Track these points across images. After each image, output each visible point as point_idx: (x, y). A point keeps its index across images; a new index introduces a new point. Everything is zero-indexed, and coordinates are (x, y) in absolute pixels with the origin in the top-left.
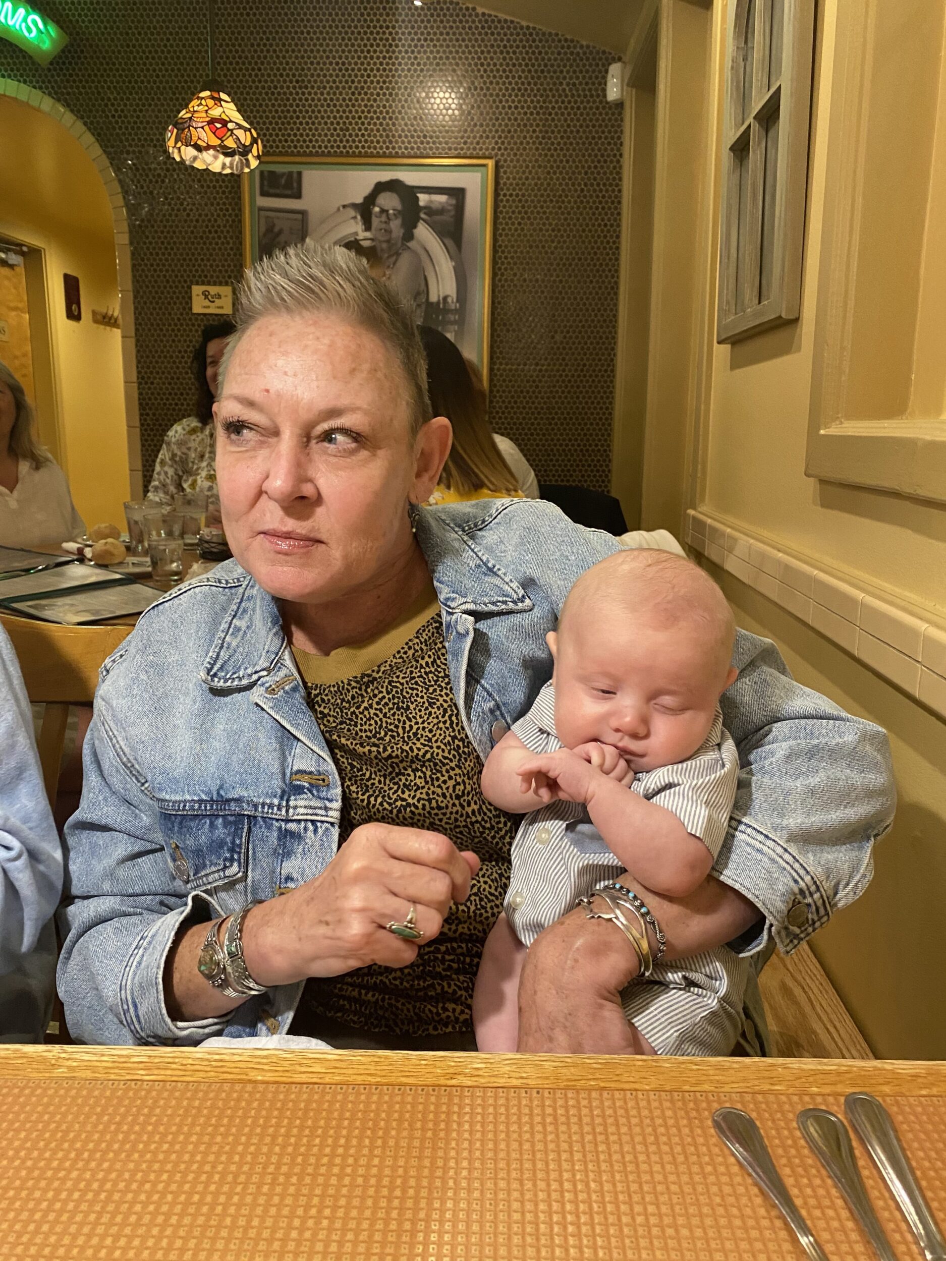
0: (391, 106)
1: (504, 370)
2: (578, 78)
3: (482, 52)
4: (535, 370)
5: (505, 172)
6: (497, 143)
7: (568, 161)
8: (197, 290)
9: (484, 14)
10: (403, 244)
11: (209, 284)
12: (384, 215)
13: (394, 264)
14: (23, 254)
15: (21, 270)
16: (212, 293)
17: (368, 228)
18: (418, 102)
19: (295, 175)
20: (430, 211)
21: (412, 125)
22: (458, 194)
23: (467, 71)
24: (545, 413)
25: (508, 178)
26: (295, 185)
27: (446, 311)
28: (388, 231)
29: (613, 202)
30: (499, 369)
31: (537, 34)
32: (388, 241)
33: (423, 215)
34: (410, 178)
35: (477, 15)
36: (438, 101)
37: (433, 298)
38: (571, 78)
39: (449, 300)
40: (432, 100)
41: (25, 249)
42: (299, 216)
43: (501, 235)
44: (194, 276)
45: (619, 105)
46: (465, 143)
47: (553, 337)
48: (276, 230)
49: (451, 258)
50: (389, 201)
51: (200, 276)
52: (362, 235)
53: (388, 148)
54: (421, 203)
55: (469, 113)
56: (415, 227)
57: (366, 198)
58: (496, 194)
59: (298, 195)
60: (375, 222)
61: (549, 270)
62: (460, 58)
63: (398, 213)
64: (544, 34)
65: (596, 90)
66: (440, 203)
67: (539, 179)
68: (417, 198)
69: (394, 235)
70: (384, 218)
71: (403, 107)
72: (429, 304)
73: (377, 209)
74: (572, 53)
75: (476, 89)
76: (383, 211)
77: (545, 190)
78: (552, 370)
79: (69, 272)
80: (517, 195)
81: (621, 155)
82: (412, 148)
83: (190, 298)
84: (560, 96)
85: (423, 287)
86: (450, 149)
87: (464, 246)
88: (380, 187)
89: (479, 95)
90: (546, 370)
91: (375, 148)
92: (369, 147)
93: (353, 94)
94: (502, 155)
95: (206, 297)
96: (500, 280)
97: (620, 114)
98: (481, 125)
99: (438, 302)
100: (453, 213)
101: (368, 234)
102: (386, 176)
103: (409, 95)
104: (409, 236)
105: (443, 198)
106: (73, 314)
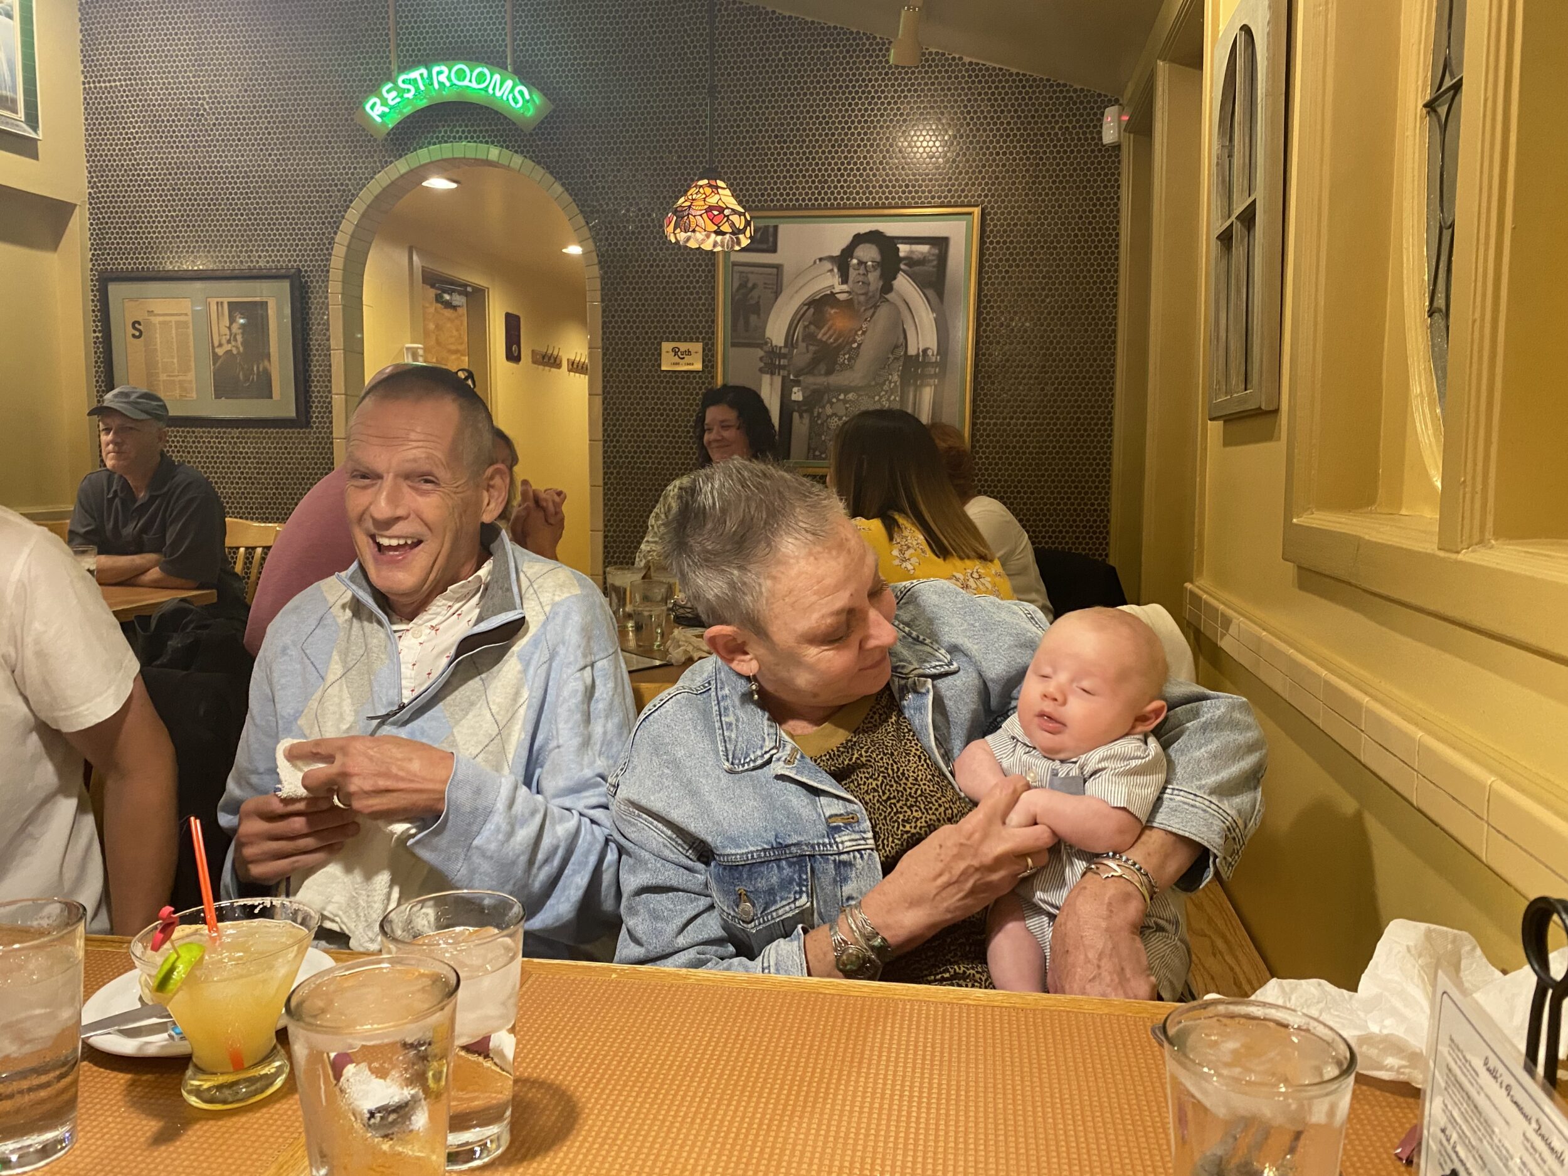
0: (871, 157)
1: (988, 424)
2: (1071, 122)
3: (969, 100)
4: (1022, 424)
5: (992, 219)
6: (983, 190)
7: (1060, 206)
8: (667, 346)
9: (971, 64)
10: (881, 297)
11: (679, 340)
12: (863, 267)
13: (871, 317)
14: (467, 294)
15: (463, 311)
16: (682, 349)
17: (845, 281)
18: (900, 151)
19: (771, 230)
20: (911, 261)
21: (894, 175)
22: (941, 243)
23: (952, 119)
24: (1033, 470)
25: (995, 226)
26: (771, 239)
27: (926, 364)
28: (866, 284)
29: (1110, 247)
30: (982, 424)
31: (1027, 81)
32: (866, 294)
33: (902, 266)
34: (891, 228)
35: (964, 64)
36: (921, 150)
37: (912, 351)
38: (1064, 122)
39: (930, 353)
40: (915, 149)
41: (469, 289)
42: (775, 270)
43: (987, 284)
44: (664, 332)
45: (1116, 147)
46: (949, 191)
47: (1043, 389)
48: (750, 285)
49: (933, 310)
50: (868, 253)
51: (670, 333)
52: (839, 288)
53: (867, 199)
54: (902, 254)
55: (954, 161)
56: (895, 278)
57: (843, 251)
58: (982, 242)
59: (774, 250)
60: (852, 273)
61: (1039, 319)
62: (946, 107)
63: (877, 265)
64: (1035, 80)
65: (1091, 133)
66: (922, 253)
67: (1029, 225)
68: (898, 249)
69: (872, 288)
70: (862, 271)
71: (884, 157)
72: (908, 358)
73: (855, 261)
74: (1065, 98)
75: (961, 136)
76: (860, 263)
77: (1036, 236)
78: (1042, 425)
79: (510, 311)
80: (1005, 242)
81: (1118, 198)
82: (893, 198)
83: (660, 355)
84: (1052, 140)
85: (902, 340)
86: (933, 197)
87: (946, 296)
88: (859, 239)
89: (965, 143)
90: (1035, 424)
91: (854, 199)
92: (848, 199)
93: (833, 146)
94: (989, 202)
95: (676, 354)
96: (985, 331)
97: (1117, 156)
98: (967, 173)
99: (918, 355)
100: (935, 263)
101: (845, 287)
102: (865, 227)
103: (891, 146)
104: (887, 288)
105: (924, 248)
106: (513, 356)
